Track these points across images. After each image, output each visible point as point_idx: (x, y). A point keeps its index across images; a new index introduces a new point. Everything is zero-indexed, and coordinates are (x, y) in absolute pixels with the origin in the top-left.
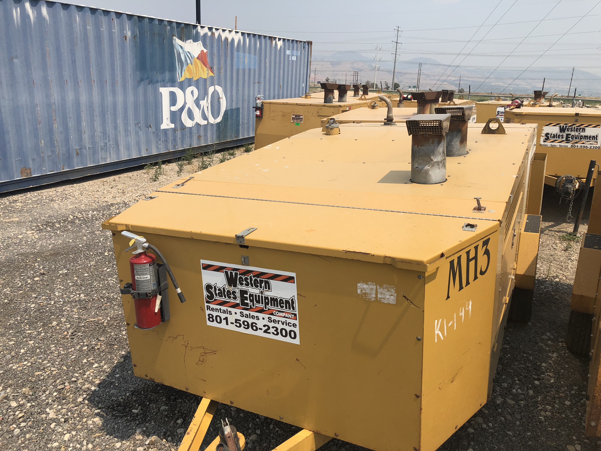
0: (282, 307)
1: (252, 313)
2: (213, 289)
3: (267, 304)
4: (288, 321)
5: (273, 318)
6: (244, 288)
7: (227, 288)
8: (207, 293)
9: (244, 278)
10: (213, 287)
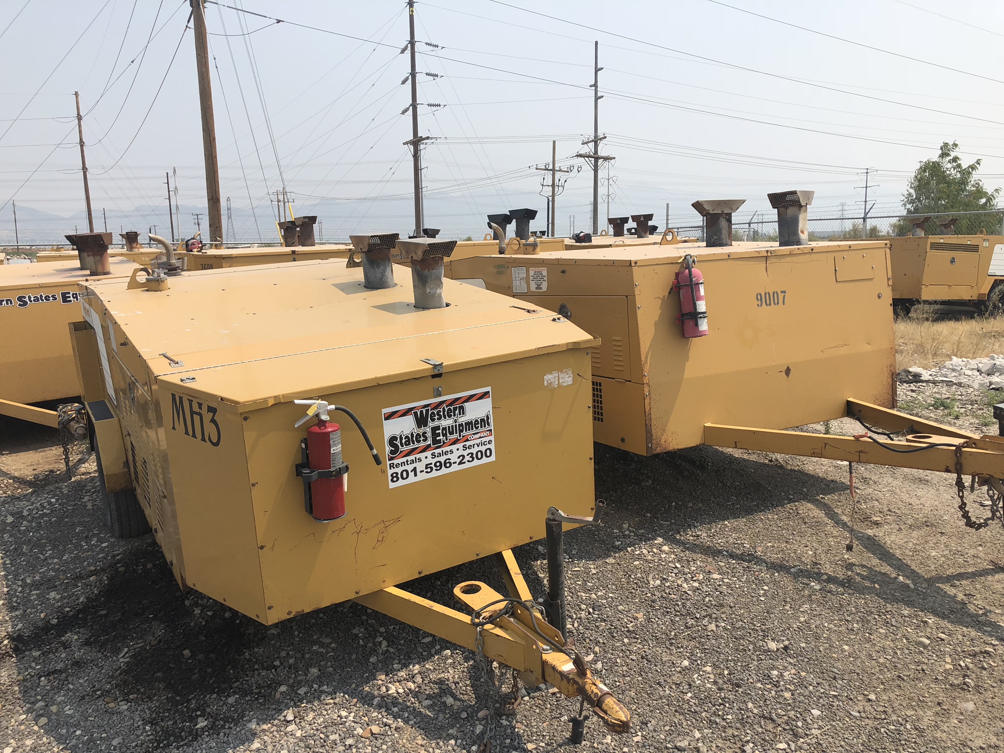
0: (477, 428)
1: (445, 449)
2: (399, 440)
3: (461, 431)
4: (483, 440)
5: (468, 444)
6: (437, 423)
7: (416, 431)
8: (391, 448)
9: (436, 412)
10: (398, 437)
